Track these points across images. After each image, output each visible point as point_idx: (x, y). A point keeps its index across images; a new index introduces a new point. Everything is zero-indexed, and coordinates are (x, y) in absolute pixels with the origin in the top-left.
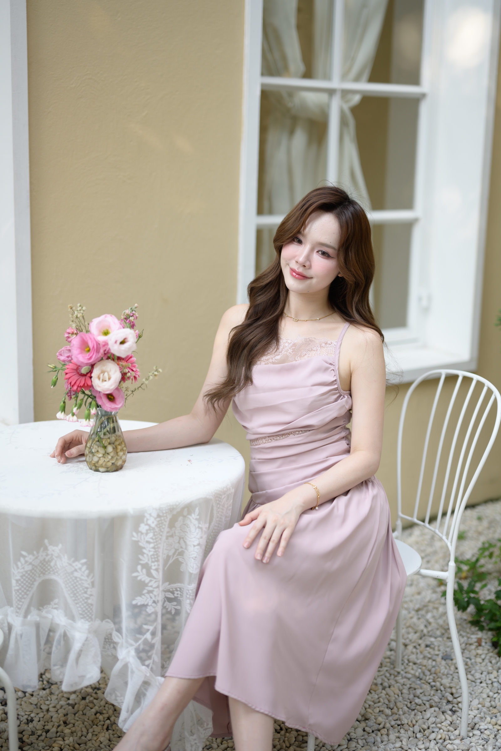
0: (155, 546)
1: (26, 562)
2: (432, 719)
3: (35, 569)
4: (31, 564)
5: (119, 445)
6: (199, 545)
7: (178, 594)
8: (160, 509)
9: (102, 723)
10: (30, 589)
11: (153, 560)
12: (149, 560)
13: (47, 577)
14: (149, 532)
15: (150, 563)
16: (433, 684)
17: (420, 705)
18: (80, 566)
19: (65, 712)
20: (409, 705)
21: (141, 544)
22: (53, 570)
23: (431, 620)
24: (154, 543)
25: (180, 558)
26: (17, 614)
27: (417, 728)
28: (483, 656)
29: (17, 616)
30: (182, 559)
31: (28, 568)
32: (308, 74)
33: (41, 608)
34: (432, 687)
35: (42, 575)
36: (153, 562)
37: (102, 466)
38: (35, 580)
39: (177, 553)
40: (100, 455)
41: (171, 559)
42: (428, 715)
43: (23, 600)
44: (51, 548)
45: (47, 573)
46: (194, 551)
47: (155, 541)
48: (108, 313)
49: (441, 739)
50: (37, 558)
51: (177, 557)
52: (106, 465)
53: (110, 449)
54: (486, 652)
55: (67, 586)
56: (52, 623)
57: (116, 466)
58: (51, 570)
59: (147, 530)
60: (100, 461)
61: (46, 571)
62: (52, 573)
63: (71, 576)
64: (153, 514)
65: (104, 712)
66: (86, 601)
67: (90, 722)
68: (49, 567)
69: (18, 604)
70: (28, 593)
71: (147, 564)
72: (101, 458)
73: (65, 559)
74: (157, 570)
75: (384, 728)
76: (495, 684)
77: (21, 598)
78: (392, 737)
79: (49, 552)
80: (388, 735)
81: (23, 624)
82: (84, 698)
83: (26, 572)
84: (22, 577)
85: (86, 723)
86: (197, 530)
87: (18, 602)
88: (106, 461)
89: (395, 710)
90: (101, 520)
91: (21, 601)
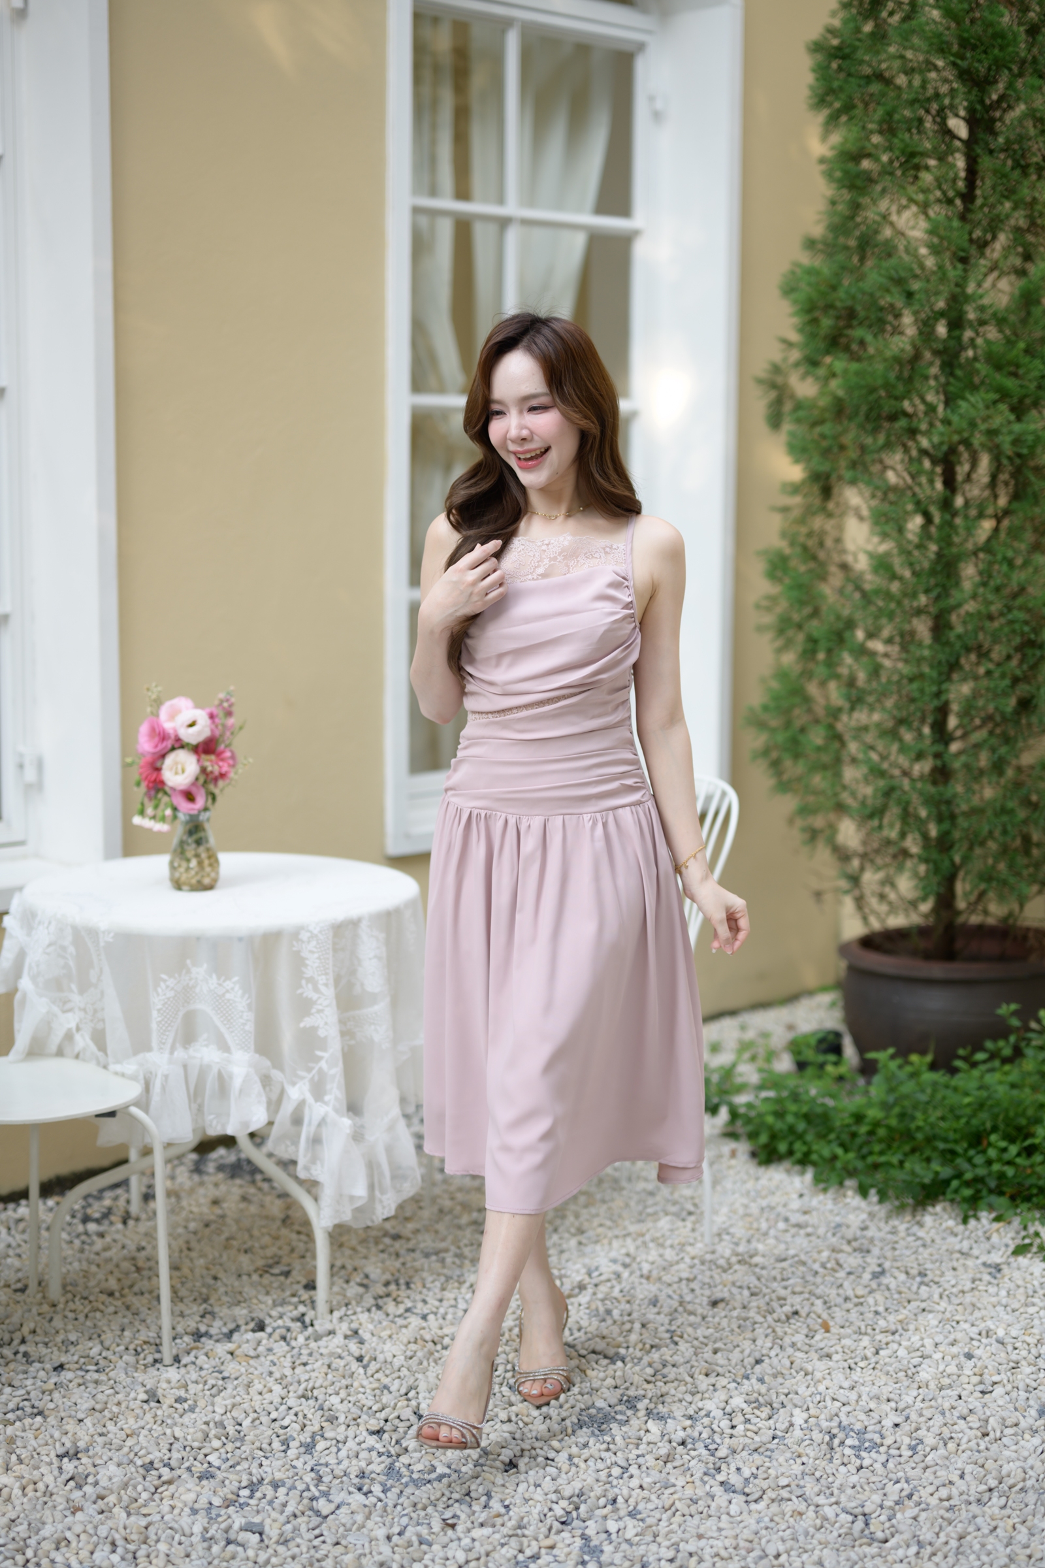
0: (320, 958)
1: (167, 987)
3: (178, 996)
4: (172, 989)
10: (174, 1020)
12: (315, 974)
13: (192, 1007)
15: (316, 977)
18: (232, 985)
22: (199, 997)
26: (160, 1056)
29: (161, 1053)
31: (170, 994)
33: (187, 1044)
35: (186, 1004)
36: (320, 976)
38: (179, 1010)
43: (166, 1039)
44: (194, 970)
45: (191, 1001)
47: (320, 951)
50: (179, 982)
55: (217, 1013)
56: (202, 1063)
58: (196, 997)
59: (309, 938)
62: (197, 1001)
63: (222, 999)
66: (242, 1027)
68: (193, 995)
69: (161, 1045)
70: (172, 1024)
71: (313, 977)
73: (213, 980)
74: (326, 985)
77: (165, 1031)
79: (193, 975)
81: (170, 1063)
82: (207, 1225)
83: (169, 1000)
84: (164, 1005)
91: (163, 1042)
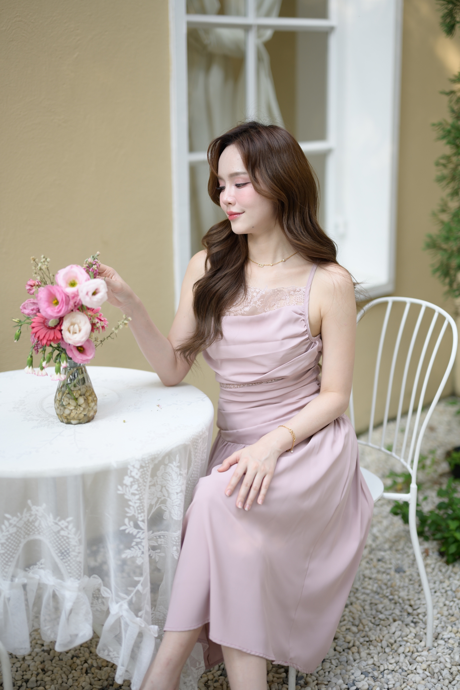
0: (140, 497)
1: (10, 524)
2: (398, 633)
3: (20, 530)
4: (15, 526)
5: (90, 395)
6: (181, 491)
7: (161, 542)
8: (143, 460)
9: (80, 667)
10: (16, 552)
11: (140, 511)
12: (135, 512)
13: (32, 538)
14: (133, 483)
15: (136, 514)
16: (391, 597)
17: (384, 620)
18: (66, 524)
19: (41, 659)
20: (373, 620)
21: (126, 497)
22: (38, 530)
23: (378, 534)
24: (139, 494)
25: (163, 506)
26: (4, 578)
27: (384, 643)
28: (432, 566)
29: (4, 580)
30: (165, 507)
31: (13, 530)
32: (222, 11)
33: (27, 569)
34: (391, 600)
35: (26, 536)
36: (139, 513)
37: (74, 418)
38: (20, 542)
39: (159, 502)
40: (72, 408)
41: (154, 508)
42: (393, 629)
43: (9, 564)
44: (34, 508)
45: (31, 533)
46: (177, 498)
47: (140, 492)
48: (74, 264)
49: (409, 652)
50: (21, 519)
51: (160, 505)
52: (78, 417)
53: (81, 401)
54: (434, 561)
55: (54, 545)
56: (39, 584)
57: (88, 417)
58: (36, 530)
59: (131, 482)
60: (72, 414)
61: (31, 532)
62: (36, 533)
63: (58, 535)
64: (136, 466)
65: (81, 655)
66: (74, 559)
67: (69, 668)
68: (33, 528)
69: (5, 568)
70: (14, 555)
71: (134, 516)
72: (73, 411)
73: (51, 518)
74: (143, 521)
75: (354, 646)
76: (450, 593)
77: (7, 562)
78: (364, 654)
79: (33, 513)
80: (359, 652)
81: (11, 587)
83: (11, 535)
84: (7, 540)
85: (64, 669)
86: (179, 477)
87: (5, 566)
88: (78, 413)
89: (361, 627)
90: (83, 477)
91: (7, 565)
